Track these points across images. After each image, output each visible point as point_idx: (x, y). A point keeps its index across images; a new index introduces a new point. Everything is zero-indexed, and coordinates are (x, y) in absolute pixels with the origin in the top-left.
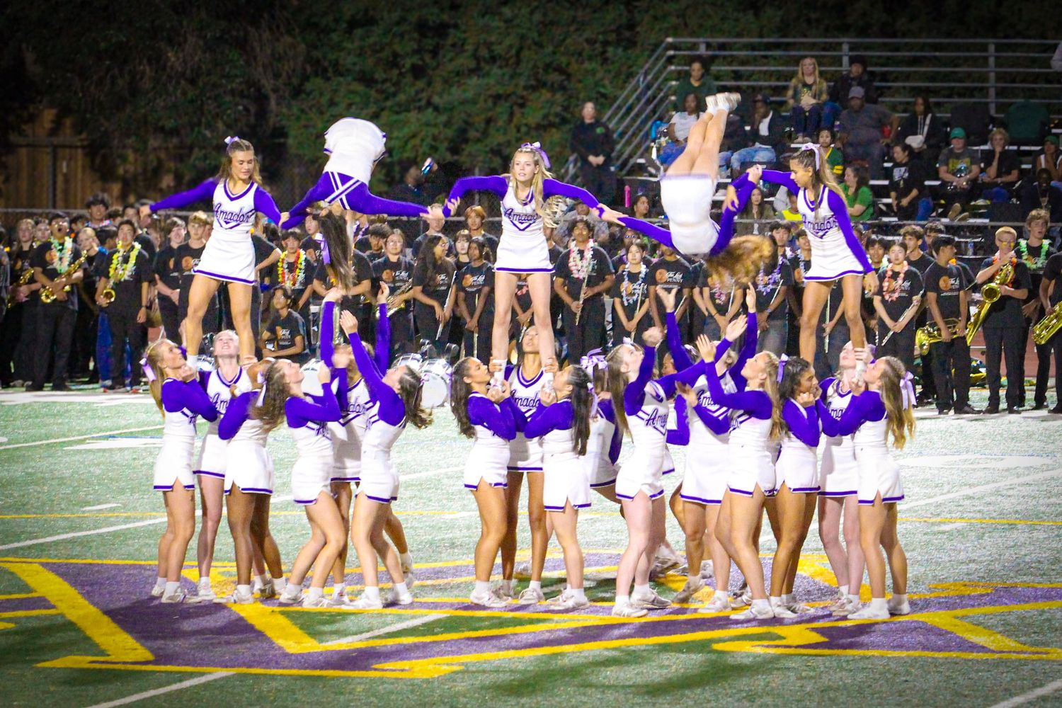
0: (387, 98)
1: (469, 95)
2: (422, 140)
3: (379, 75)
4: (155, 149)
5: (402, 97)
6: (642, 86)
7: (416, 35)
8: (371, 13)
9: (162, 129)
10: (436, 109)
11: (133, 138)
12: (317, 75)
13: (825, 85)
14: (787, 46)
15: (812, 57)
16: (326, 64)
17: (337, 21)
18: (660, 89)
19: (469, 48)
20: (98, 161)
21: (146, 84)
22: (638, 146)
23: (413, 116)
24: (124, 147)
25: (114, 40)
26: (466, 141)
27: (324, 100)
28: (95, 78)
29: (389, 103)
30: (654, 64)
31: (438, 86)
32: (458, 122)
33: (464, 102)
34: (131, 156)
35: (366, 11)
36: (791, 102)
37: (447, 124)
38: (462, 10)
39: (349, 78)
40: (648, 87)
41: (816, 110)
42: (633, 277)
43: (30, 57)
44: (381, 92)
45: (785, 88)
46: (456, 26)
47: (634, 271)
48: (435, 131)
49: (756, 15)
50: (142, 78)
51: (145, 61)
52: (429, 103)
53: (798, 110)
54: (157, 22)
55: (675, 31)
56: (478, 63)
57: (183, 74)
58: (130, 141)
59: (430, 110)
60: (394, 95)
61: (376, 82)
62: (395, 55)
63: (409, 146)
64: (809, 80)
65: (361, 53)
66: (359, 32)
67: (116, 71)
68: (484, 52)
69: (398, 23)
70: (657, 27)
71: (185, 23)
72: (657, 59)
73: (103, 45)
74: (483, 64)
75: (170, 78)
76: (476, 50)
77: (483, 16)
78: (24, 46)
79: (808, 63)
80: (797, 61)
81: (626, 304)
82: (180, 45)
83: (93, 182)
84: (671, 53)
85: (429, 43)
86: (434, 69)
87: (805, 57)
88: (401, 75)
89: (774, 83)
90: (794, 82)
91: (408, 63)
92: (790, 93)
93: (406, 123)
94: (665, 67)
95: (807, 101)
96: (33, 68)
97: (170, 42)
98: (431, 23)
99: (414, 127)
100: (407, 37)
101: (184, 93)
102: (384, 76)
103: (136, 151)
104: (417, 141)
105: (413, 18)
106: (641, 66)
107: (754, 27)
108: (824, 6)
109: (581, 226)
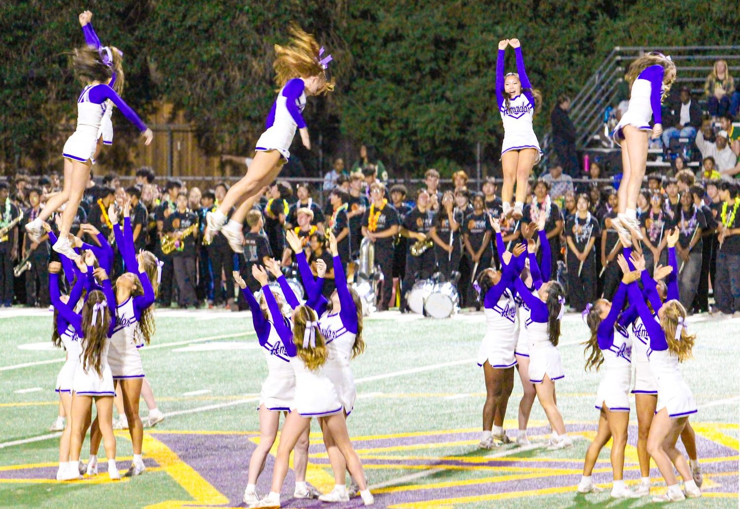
0: (412, 93)
1: (472, 90)
2: (438, 124)
3: (407, 76)
4: (244, 132)
5: (423, 93)
6: (597, 82)
7: (433, 48)
8: (400, 31)
9: (249, 118)
10: (448, 100)
11: (229, 124)
12: (361, 76)
13: (732, 81)
14: (705, 52)
15: (724, 59)
16: (368, 69)
17: (375, 37)
18: (611, 83)
19: (472, 56)
20: (203, 140)
21: (237, 85)
22: (595, 126)
23: (432, 106)
24: (222, 131)
25: (213, 53)
26: (470, 124)
27: (367, 96)
28: (200, 82)
29: (414, 98)
30: (606, 66)
31: (450, 85)
32: (463, 112)
33: (468, 96)
34: (227, 138)
35: (397, 30)
36: (707, 92)
37: (457, 112)
38: (466, 28)
39: (385, 79)
40: (602, 83)
41: (725, 98)
42: (582, 222)
43: (152, 66)
44: (408, 89)
45: (703, 83)
46: (462, 41)
47: (582, 217)
48: (446, 116)
49: (682, 28)
50: (233, 81)
51: (236, 69)
52: (443, 97)
53: (713, 100)
54: (244, 41)
55: (622, 42)
56: (479, 67)
57: (264, 77)
58: (226, 127)
59: (444, 102)
60: (418, 91)
61: (404, 81)
62: (418, 62)
63: (429, 128)
64: (721, 77)
65: (393, 61)
66: (391, 46)
67: (215, 75)
68: (482, 59)
69: (419, 39)
70: (609, 39)
71: (265, 40)
72: (609, 62)
73: (205, 57)
74: (481, 68)
75: (254, 81)
76: (477, 58)
77: (482, 33)
78: (148, 58)
79: (721, 65)
80: (712, 62)
81: (578, 241)
82: (261, 56)
83: (200, 156)
84: (619, 58)
85: (443, 53)
86: (446, 72)
88: (423, 76)
89: (695, 79)
90: (710, 77)
91: (427, 68)
92: (707, 85)
93: (427, 111)
94: (614, 68)
95: (719, 92)
96: (155, 75)
97: (254, 54)
98: (443, 39)
99: (432, 114)
100: (426, 49)
101: (265, 91)
102: (410, 77)
103: (230, 133)
104: (434, 125)
105: (431, 35)
106: (596, 69)
107: (681, 38)
108: (732, 22)
109: (541, 185)
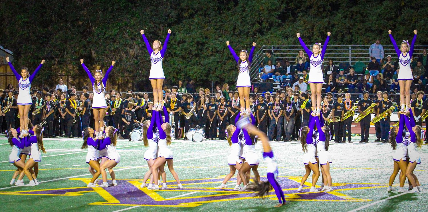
0: (189, 62)
1: (210, 61)
2: (198, 73)
3: (187, 56)
4: (126, 76)
5: (192, 62)
6: (256, 58)
7: (196, 45)
8: (184, 40)
9: (128, 71)
10: (202, 65)
11: (121, 73)
12: (170, 57)
13: (305, 58)
14: (296, 47)
15: (302, 50)
16: (172, 53)
17: (175, 42)
18: (261, 59)
19: (210, 49)
20: (111, 80)
21: (124, 59)
22: (255, 75)
23: (196, 67)
24: (118, 76)
25: (115, 47)
26: (210, 74)
27: (172, 63)
28: (110, 58)
29: (189, 64)
30: (260, 53)
31: (202, 59)
32: (207, 69)
33: (209, 63)
34: (120, 79)
35: (183, 39)
36: (296, 62)
37: (204, 69)
38: (209, 39)
39: (178, 57)
40: (258, 59)
41: (303, 64)
43: (93, 52)
44: (187, 61)
45: (295, 59)
46: (207, 43)
47: (251, 105)
48: (201, 71)
49: (287, 39)
50: (123, 58)
51: (124, 53)
52: (200, 64)
53: (298, 65)
54: (126, 43)
55: (265, 44)
56: (213, 53)
57: (134, 56)
58: (120, 74)
59: (200, 66)
60: (191, 61)
61: (185, 58)
62: (191, 51)
63: (195, 75)
64: (301, 56)
65: (182, 50)
66: (181, 45)
67: (116, 55)
68: (214, 50)
69: (191, 42)
70: (261, 43)
71: (134, 43)
72: (261, 51)
73: (112, 48)
74: (214, 53)
75: (130, 57)
76: (212, 49)
77: (214, 40)
78: (92, 49)
79: (301, 52)
80: (298, 51)
82: (133, 48)
83: (110, 85)
84: (264, 49)
85: (200, 47)
86: (201, 55)
87: (301, 50)
88: (192, 56)
89: (292, 57)
90: (297, 57)
91: (194, 53)
92: (296, 60)
93: (194, 69)
94: (262, 54)
95: (301, 62)
96: (94, 55)
97: (130, 47)
98: (200, 42)
99: (196, 70)
100: (194, 46)
101: (134, 61)
102: (188, 56)
103: (121, 77)
104: (197, 74)
105: (195, 41)
106: (256, 53)
107: (287, 43)
108: (305, 37)
109: (236, 94)
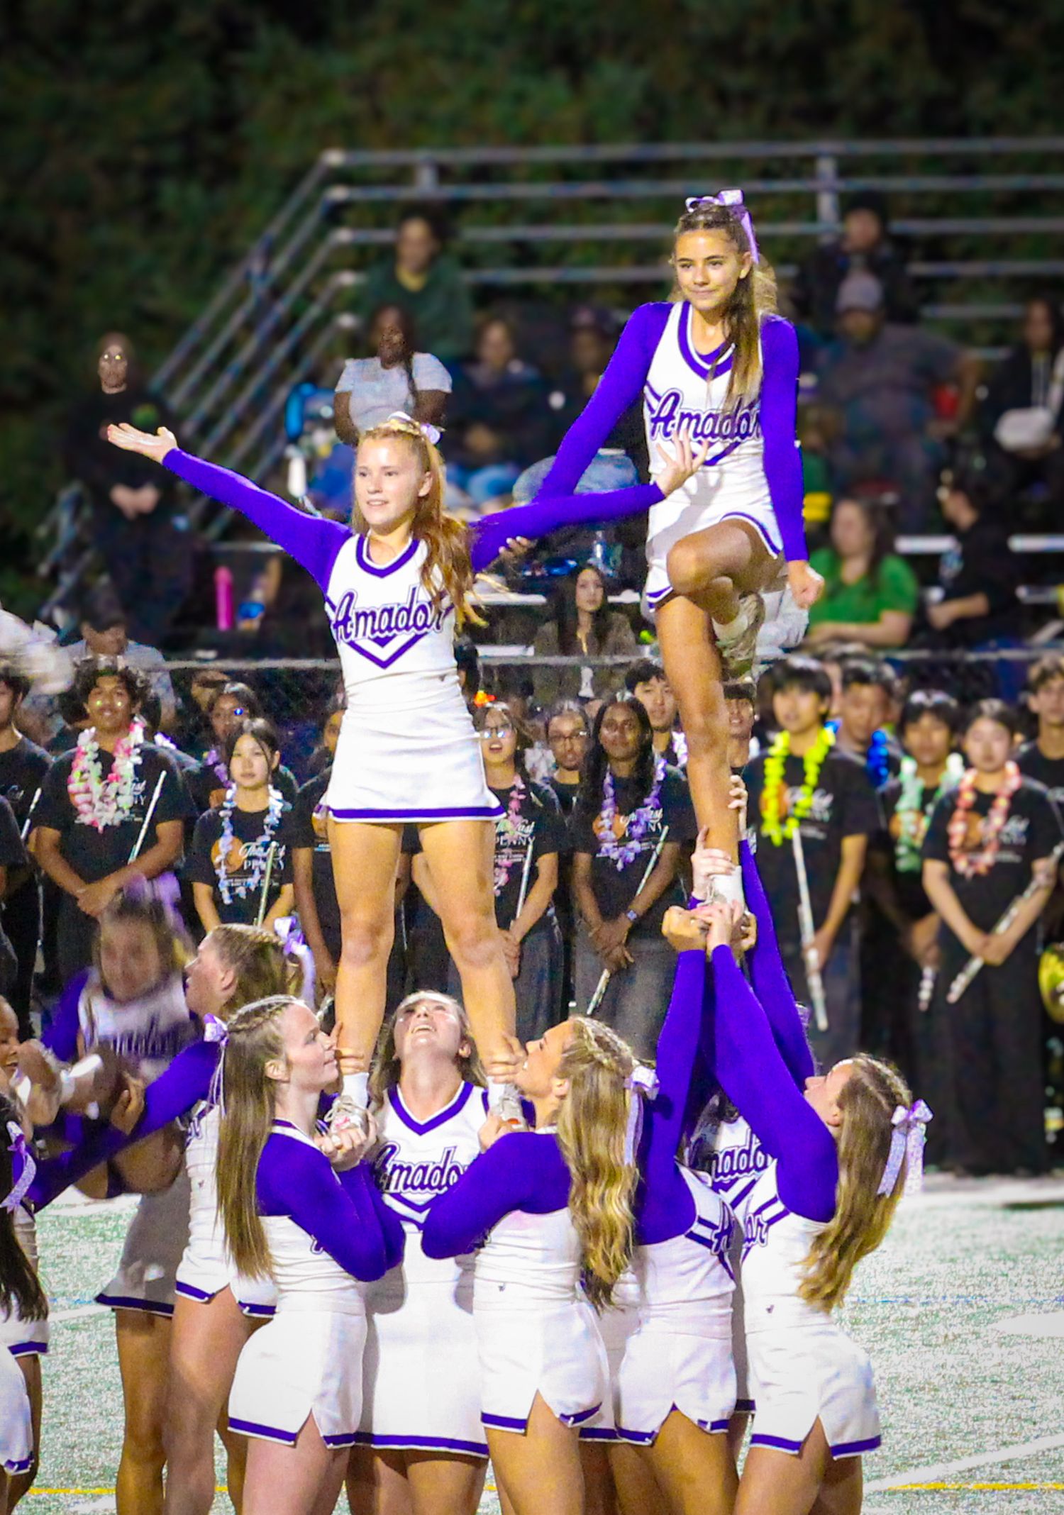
6: (259, 289)
14: (663, 169)
18: (308, 296)
30: (290, 229)
40: (277, 292)
42: (247, 826)
47: (250, 805)
49: (575, 82)
55: (348, 131)
70: (299, 120)
72: (307, 207)
81: (227, 901)
84: (339, 193)
94: (320, 235)
106: (256, 233)
107: (570, 115)
108: (765, 53)
109: (108, 684)
